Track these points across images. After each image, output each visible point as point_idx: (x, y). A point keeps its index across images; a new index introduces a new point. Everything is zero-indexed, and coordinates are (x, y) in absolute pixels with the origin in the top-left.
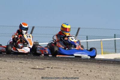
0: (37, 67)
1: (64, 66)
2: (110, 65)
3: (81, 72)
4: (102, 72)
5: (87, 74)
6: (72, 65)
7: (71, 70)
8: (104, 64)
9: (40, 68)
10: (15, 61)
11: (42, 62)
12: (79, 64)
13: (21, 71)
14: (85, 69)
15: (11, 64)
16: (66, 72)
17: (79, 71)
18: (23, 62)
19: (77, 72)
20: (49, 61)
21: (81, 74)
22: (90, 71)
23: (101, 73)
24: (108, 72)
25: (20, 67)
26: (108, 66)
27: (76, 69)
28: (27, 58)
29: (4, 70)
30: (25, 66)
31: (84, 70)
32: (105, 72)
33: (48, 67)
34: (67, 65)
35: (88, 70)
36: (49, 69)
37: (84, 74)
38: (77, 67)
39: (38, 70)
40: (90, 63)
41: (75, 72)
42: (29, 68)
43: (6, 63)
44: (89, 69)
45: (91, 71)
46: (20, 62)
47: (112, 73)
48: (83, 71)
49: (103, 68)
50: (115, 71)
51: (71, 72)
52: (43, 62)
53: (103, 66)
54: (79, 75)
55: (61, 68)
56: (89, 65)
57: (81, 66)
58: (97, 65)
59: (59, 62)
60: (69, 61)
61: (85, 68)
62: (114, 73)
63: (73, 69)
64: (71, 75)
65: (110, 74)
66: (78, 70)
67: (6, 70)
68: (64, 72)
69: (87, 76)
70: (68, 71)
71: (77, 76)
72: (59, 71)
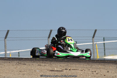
0: (56, 69)
1: (82, 67)
5: (105, 74)
6: (90, 66)
7: (88, 71)
9: (58, 70)
10: (34, 64)
12: (96, 65)
15: (31, 67)
16: (84, 73)
17: (97, 72)
18: (41, 64)
19: (94, 73)
20: (67, 63)
21: (99, 75)
25: (39, 70)
27: (94, 70)
28: (46, 61)
29: (23, 73)
33: (66, 69)
34: (85, 66)
35: (105, 71)
36: (67, 71)
37: (101, 75)
38: (95, 68)
39: (56, 72)
40: (107, 64)
41: (93, 73)
42: (48, 70)
43: (25, 66)
45: (108, 71)
46: (39, 64)
48: (100, 72)
51: (89, 73)
52: (61, 64)
54: (97, 76)
55: (78, 70)
56: (106, 66)
57: (99, 67)
58: (114, 66)
59: (76, 63)
60: (86, 62)
61: (103, 69)
63: (90, 70)
64: (89, 76)
66: (95, 71)
68: (82, 73)
69: (105, 76)
70: (86, 72)
71: (95, 77)
72: (76, 73)
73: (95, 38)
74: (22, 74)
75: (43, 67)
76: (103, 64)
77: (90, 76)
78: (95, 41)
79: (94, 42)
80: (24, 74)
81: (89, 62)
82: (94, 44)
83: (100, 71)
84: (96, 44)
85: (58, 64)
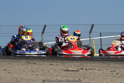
0: (70, 69)
1: (98, 66)
3: (118, 73)
6: (107, 66)
7: (107, 70)
9: (74, 70)
10: (45, 63)
11: (73, 63)
13: (55, 74)
14: (121, 69)
15: (42, 66)
16: (102, 73)
18: (53, 63)
20: (80, 62)
21: (119, 75)
25: (53, 70)
27: (112, 70)
28: (56, 60)
29: (36, 73)
30: (57, 68)
33: (81, 69)
34: (101, 65)
36: (84, 70)
37: (122, 75)
38: (113, 67)
39: (72, 72)
41: (112, 72)
42: (62, 70)
43: (36, 65)
46: (50, 64)
51: (108, 73)
55: (95, 69)
57: (116, 67)
61: (122, 68)
63: (109, 70)
66: (115, 71)
67: (38, 73)
68: (100, 73)
70: (104, 72)
71: (115, 77)
72: (94, 73)
74: (35, 75)
75: (56, 67)
77: (110, 77)
80: (37, 75)
81: (103, 61)
83: (120, 71)
84: (93, 39)
85: (71, 64)
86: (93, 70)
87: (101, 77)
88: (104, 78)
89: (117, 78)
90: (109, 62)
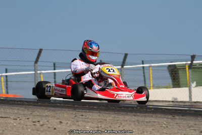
1: (16, 113)
2: (92, 112)
3: (43, 125)
4: (80, 125)
5: (55, 127)
6: (30, 113)
7: (27, 120)
8: (83, 110)
12: (40, 111)
14: (50, 119)
16: (19, 124)
17: (41, 123)
19: (36, 123)
21: (45, 127)
22: (59, 123)
23: (78, 125)
24: (90, 124)
26: (89, 113)
27: (36, 120)
31: (50, 121)
32: (84, 124)
34: (21, 112)
35: (56, 121)
37: (49, 128)
38: (38, 115)
40: (59, 109)
41: (34, 123)
44: (58, 119)
45: (61, 122)
47: (96, 126)
48: (47, 123)
49: (81, 117)
50: (101, 122)
51: (28, 123)
53: (81, 114)
54: (42, 129)
55: (9, 118)
56: (57, 112)
57: (44, 115)
58: (71, 112)
59: (7, 107)
60: (24, 105)
61: (52, 117)
62: (100, 126)
63: (30, 120)
64: (27, 129)
65: (92, 127)
66: (39, 121)
68: (15, 124)
69: (55, 130)
70: (22, 122)
71: (37, 130)
72: (6, 123)
73: (39, 63)
76: (53, 108)
77: (29, 130)
78: (39, 68)
79: (37, 70)
81: (27, 105)
82: (37, 73)
84: (40, 73)
86: (5, 119)
87: (15, 129)
88: (18, 132)
89: (39, 132)
90: (35, 107)
